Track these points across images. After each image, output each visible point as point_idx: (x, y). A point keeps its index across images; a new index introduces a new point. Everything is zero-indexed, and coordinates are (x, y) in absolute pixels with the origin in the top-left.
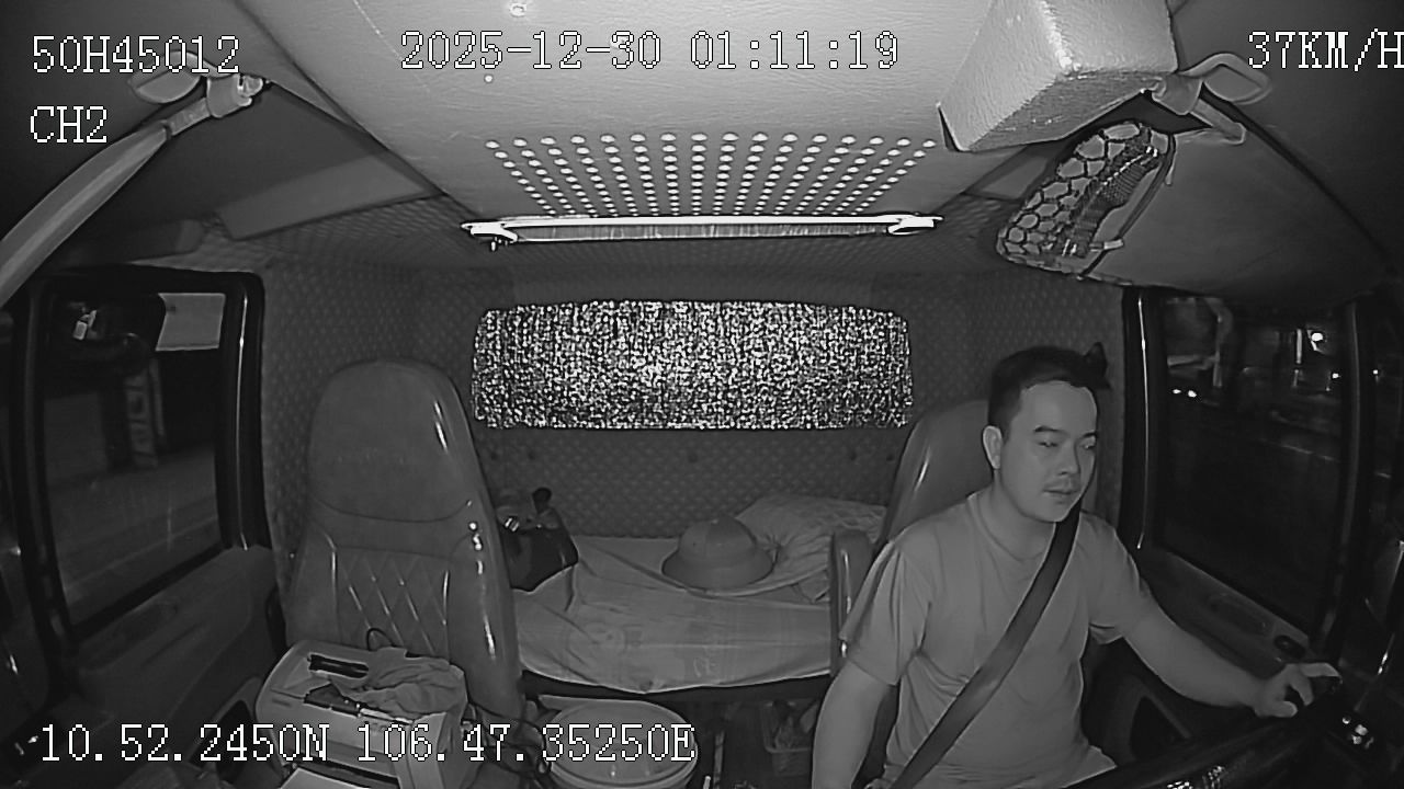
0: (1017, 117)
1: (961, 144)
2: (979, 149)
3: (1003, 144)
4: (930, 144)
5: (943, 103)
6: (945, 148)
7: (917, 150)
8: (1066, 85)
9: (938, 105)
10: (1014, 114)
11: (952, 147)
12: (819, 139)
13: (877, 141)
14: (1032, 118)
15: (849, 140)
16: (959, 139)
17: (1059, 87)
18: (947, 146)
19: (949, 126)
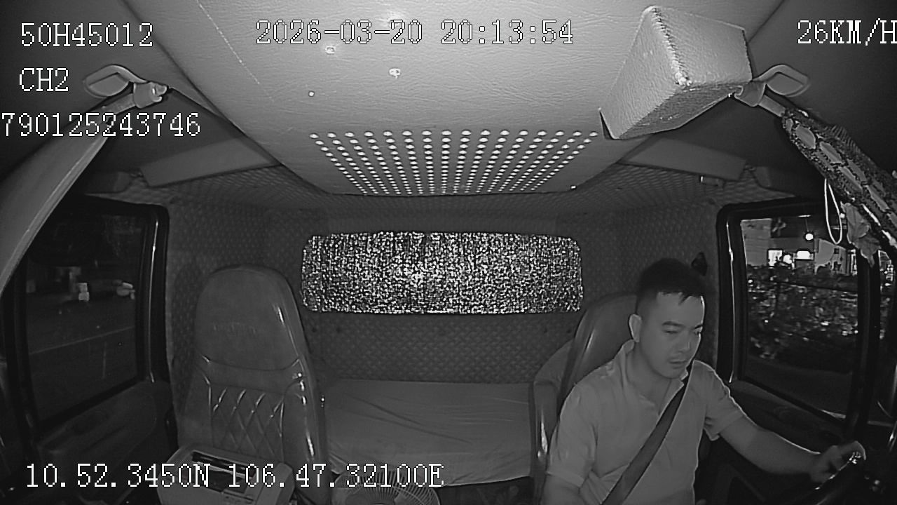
0: (650, 116)
1: (614, 134)
2: (625, 138)
3: (641, 134)
4: (594, 134)
5: (602, 108)
6: (603, 137)
7: (586, 139)
8: (682, 95)
9: (600, 109)
10: (649, 114)
11: (608, 136)
12: (524, 133)
13: (560, 134)
14: (660, 116)
15: (542, 133)
16: (612, 131)
17: (677, 97)
18: (605, 135)
19: (606, 123)
